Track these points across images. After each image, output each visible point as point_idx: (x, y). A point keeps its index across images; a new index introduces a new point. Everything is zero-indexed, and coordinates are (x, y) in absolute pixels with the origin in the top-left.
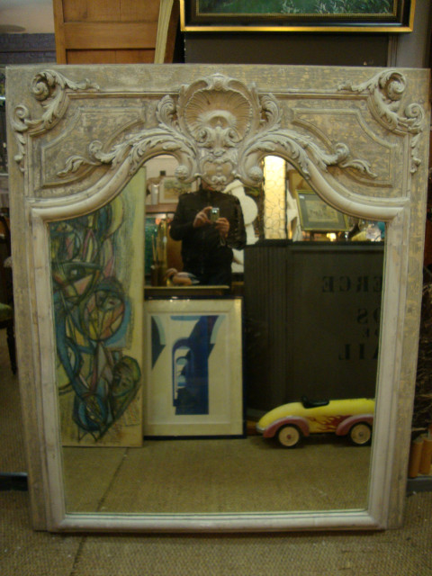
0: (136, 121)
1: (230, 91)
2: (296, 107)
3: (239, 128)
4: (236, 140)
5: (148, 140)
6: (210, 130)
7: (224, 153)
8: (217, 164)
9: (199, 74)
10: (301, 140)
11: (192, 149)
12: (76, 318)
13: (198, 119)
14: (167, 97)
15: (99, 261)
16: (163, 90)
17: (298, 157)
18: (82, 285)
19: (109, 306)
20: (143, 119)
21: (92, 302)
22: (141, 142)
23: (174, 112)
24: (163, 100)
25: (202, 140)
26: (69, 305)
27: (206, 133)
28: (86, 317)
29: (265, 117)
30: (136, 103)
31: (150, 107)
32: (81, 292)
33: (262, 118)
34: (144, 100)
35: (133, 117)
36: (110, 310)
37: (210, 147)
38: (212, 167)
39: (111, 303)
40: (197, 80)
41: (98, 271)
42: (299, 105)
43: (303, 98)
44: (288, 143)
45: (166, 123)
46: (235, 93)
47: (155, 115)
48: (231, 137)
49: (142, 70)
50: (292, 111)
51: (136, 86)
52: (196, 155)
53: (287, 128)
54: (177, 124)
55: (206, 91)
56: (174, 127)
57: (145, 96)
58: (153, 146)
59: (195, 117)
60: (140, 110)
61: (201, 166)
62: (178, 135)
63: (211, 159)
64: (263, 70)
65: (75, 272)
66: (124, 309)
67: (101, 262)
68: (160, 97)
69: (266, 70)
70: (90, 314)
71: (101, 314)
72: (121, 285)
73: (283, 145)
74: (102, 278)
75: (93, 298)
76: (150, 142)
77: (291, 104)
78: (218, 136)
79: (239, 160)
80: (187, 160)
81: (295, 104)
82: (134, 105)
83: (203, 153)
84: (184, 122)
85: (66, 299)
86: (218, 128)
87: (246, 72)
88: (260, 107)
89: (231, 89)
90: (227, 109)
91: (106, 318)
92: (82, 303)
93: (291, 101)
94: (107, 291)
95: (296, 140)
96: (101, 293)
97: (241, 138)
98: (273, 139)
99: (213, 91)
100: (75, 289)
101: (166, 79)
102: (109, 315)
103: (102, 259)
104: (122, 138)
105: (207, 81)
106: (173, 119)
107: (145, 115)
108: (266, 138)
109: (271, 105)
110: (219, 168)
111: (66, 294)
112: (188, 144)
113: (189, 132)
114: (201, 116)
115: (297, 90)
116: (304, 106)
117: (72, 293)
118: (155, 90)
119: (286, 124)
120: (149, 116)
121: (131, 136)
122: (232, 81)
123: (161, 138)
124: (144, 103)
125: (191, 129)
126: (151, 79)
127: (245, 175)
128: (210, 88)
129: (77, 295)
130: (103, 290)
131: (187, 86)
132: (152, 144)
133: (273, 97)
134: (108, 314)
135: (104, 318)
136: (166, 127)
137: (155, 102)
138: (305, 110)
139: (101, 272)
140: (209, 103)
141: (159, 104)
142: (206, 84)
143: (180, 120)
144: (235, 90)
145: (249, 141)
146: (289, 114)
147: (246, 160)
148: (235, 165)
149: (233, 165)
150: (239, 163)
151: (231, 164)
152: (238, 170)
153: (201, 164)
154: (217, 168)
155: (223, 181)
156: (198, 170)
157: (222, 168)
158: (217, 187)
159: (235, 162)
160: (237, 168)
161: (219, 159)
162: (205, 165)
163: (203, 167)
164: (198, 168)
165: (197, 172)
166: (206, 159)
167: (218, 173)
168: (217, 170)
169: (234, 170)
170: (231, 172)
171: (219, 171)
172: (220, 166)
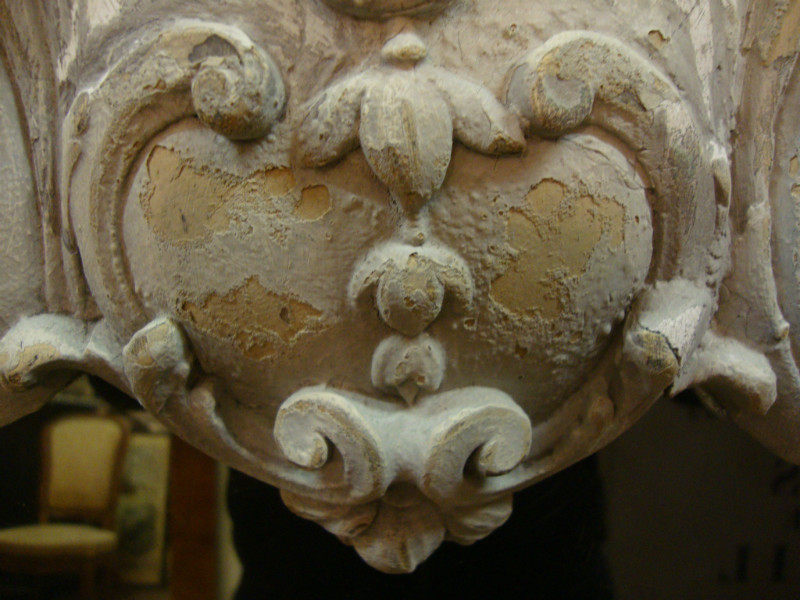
110: (409, 259)
148: (704, 200)
149: (663, 189)
150: (766, 161)
151: (637, 180)
152: (728, 278)
153: (79, 157)
154: (368, 244)
155: (473, 470)
156: (59, 276)
157: (460, 263)
158: (367, 531)
159: (709, 132)
160: (723, 246)
161: (408, 61)
162: (137, 187)
163: (118, 224)
164: (47, 229)
165: (40, 304)
166: (149, 71)
167: (384, 346)
168: (369, 294)
169: (679, 285)
170: (619, 327)
171: (394, 310)
172: (423, 225)
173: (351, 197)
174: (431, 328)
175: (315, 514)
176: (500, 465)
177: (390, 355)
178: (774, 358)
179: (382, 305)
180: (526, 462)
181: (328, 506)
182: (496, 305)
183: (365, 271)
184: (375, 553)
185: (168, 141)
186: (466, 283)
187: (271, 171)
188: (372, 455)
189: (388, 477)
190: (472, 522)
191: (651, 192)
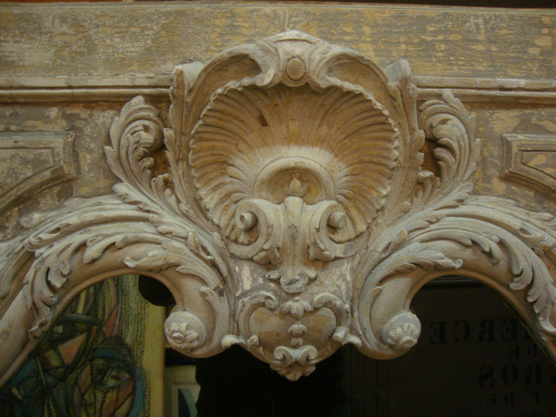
0: (47, 174)
1: (332, 89)
2: (515, 130)
3: (356, 197)
4: (347, 233)
5: (77, 239)
6: (268, 209)
7: (312, 280)
8: (289, 316)
9: (233, 30)
10: (536, 234)
11: (213, 265)
12: (61, 402)
13: (231, 170)
14: (138, 102)
15: (96, 311)
16: (124, 79)
17: (530, 286)
18: (71, 348)
19: (111, 383)
20: (69, 170)
21: (85, 375)
22: (58, 246)
23: (158, 149)
24: (125, 110)
25: (243, 238)
26: (51, 380)
27: (256, 221)
28: (76, 399)
29: (434, 163)
30: (48, 120)
31: (88, 130)
32: (68, 360)
33: (424, 167)
34: (69, 111)
35: (38, 163)
36: (113, 388)
37: (268, 264)
38: (273, 323)
39: (115, 377)
40: (225, 53)
41: (95, 328)
42: (524, 126)
43: (535, 104)
44: (501, 244)
45: (134, 180)
46: (349, 92)
47: (104, 154)
48: (332, 227)
49: (63, 20)
50: (506, 144)
51: (48, 70)
52: (227, 284)
53: (489, 191)
54: (168, 184)
55: (253, 88)
56: (160, 192)
57: (72, 101)
58: (94, 261)
59: (223, 164)
60: (59, 143)
61: (241, 318)
62: (171, 222)
63: (274, 302)
64: (425, 20)
65: (60, 329)
66: (134, 388)
67: (100, 313)
68: (116, 102)
69: (429, 21)
70: (82, 395)
71: (99, 395)
72: (130, 350)
73: (489, 254)
74: (101, 339)
75: (88, 368)
76: (83, 246)
77: (503, 121)
78: (293, 231)
79: (357, 294)
80: (199, 300)
81: (515, 123)
82: (39, 124)
83: (247, 277)
84: (190, 180)
85: (46, 371)
86: (294, 202)
87: (374, 26)
88: (421, 134)
89: (335, 81)
90: (320, 142)
91: (108, 401)
92: (71, 378)
93: (502, 114)
94: (108, 359)
95: (520, 233)
96: (99, 363)
97: (362, 227)
98: (459, 233)
99: (279, 89)
100: (59, 355)
101: (132, 48)
102: (111, 396)
103: (100, 309)
104: (11, 224)
105: (259, 58)
106: (155, 170)
107: (75, 155)
108: (435, 229)
109: (452, 130)
110: (297, 327)
111: (45, 363)
112: (199, 250)
113: (204, 211)
114: (238, 162)
115: (522, 83)
116: (541, 130)
117: (55, 362)
118: (103, 80)
119: (487, 179)
120: (87, 159)
121: (37, 216)
122: (340, 57)
123: (117, 233)
124: (70, 118)
125: (210, 200)
126: (91, 48)
127: (371, 335)
128: (267, 78)
129: (63, 365)
130: (102, 357)
131: (193, 70)
132: (92, 252)
133: (457, 102)
134: (109, 394)
135: (103, 401)
136: (135, 195)
137: (103, 117)
138: (541, 139)
139: (100, 328)
140: (264, 123)
141: (114, 121)
142: (254, 67)
143: (176, 173)
144: (348, 86)
145: (385, 236)
146: (495, 151)
147: (377, 295)
148: (345, 314)
149: (337, 314)
150: (357, 305)
151: (332, 313)
152: (351, 325)
153: (242, 310)
154: (291, 325)
155: (308, 359)
156: (233, 328)
157: (305, 327)
158: (288, 372)
159: (345, 303)
160: (349, 320)
161: (297, 301)
162: (253, 315)
163: (248, 320)
164: (232, 320)
165: (229, 333)
166: (257, 299)
167: (293, 340)
168: (291, 332)
169: (341, 327)
170: (332, 334)
171: (295, 334)
172: (300, 321)
173: (289, 318)
174: (301, 337)
175: (278, 369)
176: (312, 358)
177: (294, 341)
178: (361, 338)
179: (293, 334)
180: (317, 358)
181: (282, 367)
182: (311, 333)
183: (291, 329)
184: (290, 377)
185: (260, 309)
186: (306, 330)
187: (276, 315)
188: (291, 357)
189: (294, 361)
190: (308, 370)
191: (335, 314)
